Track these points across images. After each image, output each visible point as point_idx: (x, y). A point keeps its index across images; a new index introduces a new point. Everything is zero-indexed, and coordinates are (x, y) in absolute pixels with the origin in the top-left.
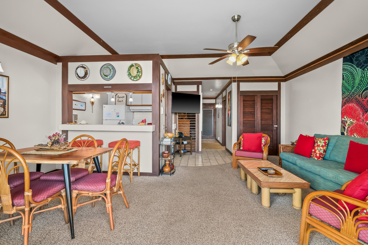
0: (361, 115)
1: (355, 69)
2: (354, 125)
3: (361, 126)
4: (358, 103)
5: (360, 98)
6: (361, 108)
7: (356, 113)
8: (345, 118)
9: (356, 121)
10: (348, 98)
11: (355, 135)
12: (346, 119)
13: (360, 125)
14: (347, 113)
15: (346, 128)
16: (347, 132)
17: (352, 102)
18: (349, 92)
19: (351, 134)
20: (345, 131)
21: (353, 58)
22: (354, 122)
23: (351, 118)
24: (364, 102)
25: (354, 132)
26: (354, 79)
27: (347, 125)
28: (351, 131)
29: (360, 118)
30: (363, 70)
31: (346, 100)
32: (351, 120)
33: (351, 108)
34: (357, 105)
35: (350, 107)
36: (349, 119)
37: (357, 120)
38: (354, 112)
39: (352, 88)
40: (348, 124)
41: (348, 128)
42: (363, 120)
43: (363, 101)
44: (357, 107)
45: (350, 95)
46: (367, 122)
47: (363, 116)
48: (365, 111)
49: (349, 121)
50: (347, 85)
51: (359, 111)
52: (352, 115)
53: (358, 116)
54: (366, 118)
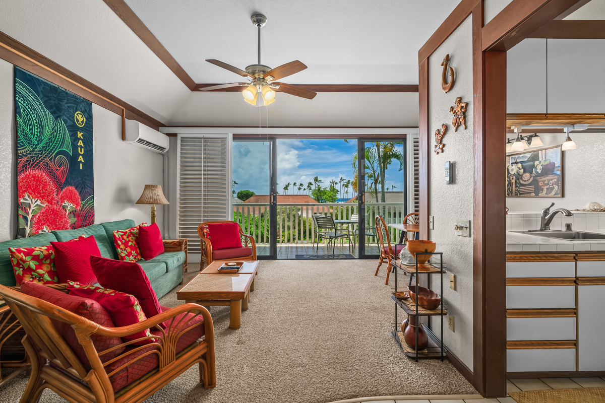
0: (55, 194)
1: (44, 111)
2: (44, 210)
3: (55, 213)
4: (50, 172)
5: (52, 164)
6: (54, 182)
7: (46, 190)
8: (26, 197)
9: (46, 204)
10: (31, 157)
11: (45, 229)
12: (27, 200)
13: (53, 210)
14: (31, 188)
15: (29, 218)
16: (31, 227)
17: (39, 168)
18: (32, 147)
19: (38, 229)
20: (27, 224)
21: (40, 87)
22: (44, 206)
23: (38, 198)
24: (58, 173)
25: (42, 225)
26: (41, 126)
27: (30, 212)
28: (39, 221)
29: (52, 199)
30: (56, 118)
31: (27, 161)
32: (39, 202)
33: (37, 179)
34: (48, 176)
35: (34, 176)
36: (34, 201)
37: (48, 202)
38: (43, 187)
39: (40, 141)
40: (32, 209)
41: (32, 219)
42: (58, 202)
43: (57, 170)
44: (48, 179)
45: (36, 154)
46: (63, 204)
47: (57, 195)
48: (60, 187)
49: (34, 204)
50: (27, 131)
51: (51, 186)
52: (39, 193)
53: (49, 195)
54: (61, 198)
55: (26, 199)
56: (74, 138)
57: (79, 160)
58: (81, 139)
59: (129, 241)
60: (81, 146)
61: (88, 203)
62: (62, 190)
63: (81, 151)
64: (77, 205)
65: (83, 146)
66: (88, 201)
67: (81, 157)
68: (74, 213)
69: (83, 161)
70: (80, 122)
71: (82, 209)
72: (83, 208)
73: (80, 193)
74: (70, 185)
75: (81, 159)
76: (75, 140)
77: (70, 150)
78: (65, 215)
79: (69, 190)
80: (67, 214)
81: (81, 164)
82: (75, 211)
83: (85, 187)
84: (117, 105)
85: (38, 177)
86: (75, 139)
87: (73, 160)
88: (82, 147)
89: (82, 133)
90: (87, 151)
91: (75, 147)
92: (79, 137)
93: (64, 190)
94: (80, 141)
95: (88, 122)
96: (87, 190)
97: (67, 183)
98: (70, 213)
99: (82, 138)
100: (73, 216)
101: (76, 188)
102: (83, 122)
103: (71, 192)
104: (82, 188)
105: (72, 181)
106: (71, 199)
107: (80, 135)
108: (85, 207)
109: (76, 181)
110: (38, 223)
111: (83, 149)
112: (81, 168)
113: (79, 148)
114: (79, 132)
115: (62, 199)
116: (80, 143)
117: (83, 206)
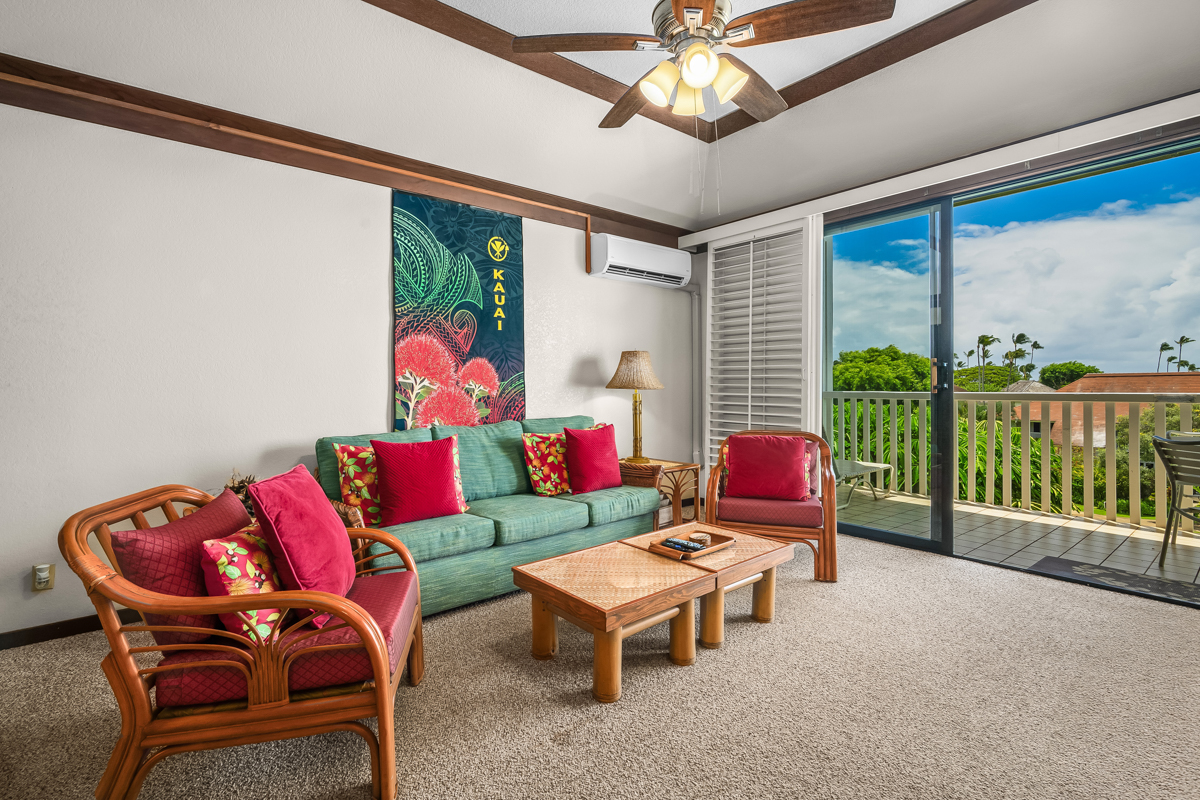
0: (452, 370)
1: (436, 246)
2: (434, 395)
3: (453, 399)
4: (445, 337)
5: (447, 325)
6: (451, 352)
7: (438, 364)
8: (408, 375)
9: (438, 385)
10: (415, 317)
11: (436, 423)
12: (408, 379)
13: (449, 395)
14: (414, 362)
15: (412, 405)
16: (414, 418)
17: (428, 331)
18: (416, 302)
19: (426, 422)
20: (408, 414)
21: (428, 210)
22: (435, 388)
23: (425, 376)
24: (459, 337)
25: (432, 416)
26: (431, 269)
27: (413, 397)
28: (427, 410)
29: (449, 377)
30: (455, 254)
31: (409, 323)
32: (426, 383)
33: (425, 349)
34: (443, 342)
35: (420, 344)
36: (418, 380)
37: (442, 383)
38: (433, 360)
39: (428, 292)
40: (415, 392)
41: (416, 406)
42: (457, 383)
43: (456, 333)
44: (441, 348)
45: (422, 311)
46: (467, 386)
47: (456, 371)
48: (462, 359)
49: (420, 386)
50: (410, 279)
51: (447, 358)
52: (427, 369)
53: (443, 371)
54: (463, 377)
55: (407, 377)
56: (486, 281)
57: (495, 316)
58: (501, 282)
59: (549, 454)
60: (500, 293)
61: (514, 385)
62: (465, 364)
63: (500, 301)
64: (492, 388)
65: (503, 291)
66: (512, 382)
67: (499, 309)
68: (486, 400)
69: (503, 316)
70: (498, 253)
71: (500, 396)
72: (502, 393)
73: (497, 369)
74: (481, 356)
75: (499, 313)
76: (488, 284)
77: (479, 301)
78: (470, 402)
79: (478, 364)
80: (473, 402)
81: (500, 322)
82: (488, 397)
83: (507, 358)
84: (573, 212)
85: (426, 345)
86: (488, 281)
87: (485, 317)
88: (502, 294)
89: (501, 272)
90: (513, 299)
91: (488, 295)
92: (495, 277)
93: (468, 364)
94: (499, 284)
95: (514, 251)
96: (510, 364)
97: (473, 353)
98: (480, 400)
99: (501, 278)
100: (484, 405)
101: (490, 361)
102: (503, 253)
103: (480, 367)
104: (502, 360)
105: (483, 350)
106: (481, 378)
107: (497, 274)
108: (507, 392)
109: (489, 350)
110: (425, 413)
111: (503, 297)
112: (500, 328)
113: (497, 297)
114: (495, 271)
115: (465, 378)
116: (499, 287)
117: (504, 389)
